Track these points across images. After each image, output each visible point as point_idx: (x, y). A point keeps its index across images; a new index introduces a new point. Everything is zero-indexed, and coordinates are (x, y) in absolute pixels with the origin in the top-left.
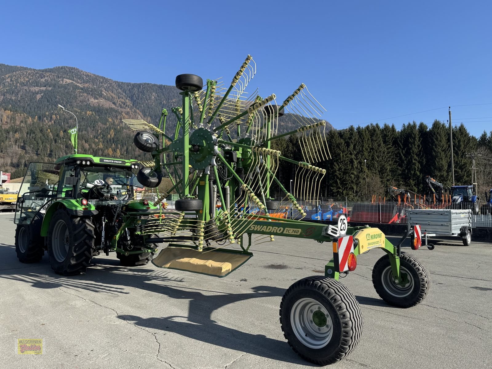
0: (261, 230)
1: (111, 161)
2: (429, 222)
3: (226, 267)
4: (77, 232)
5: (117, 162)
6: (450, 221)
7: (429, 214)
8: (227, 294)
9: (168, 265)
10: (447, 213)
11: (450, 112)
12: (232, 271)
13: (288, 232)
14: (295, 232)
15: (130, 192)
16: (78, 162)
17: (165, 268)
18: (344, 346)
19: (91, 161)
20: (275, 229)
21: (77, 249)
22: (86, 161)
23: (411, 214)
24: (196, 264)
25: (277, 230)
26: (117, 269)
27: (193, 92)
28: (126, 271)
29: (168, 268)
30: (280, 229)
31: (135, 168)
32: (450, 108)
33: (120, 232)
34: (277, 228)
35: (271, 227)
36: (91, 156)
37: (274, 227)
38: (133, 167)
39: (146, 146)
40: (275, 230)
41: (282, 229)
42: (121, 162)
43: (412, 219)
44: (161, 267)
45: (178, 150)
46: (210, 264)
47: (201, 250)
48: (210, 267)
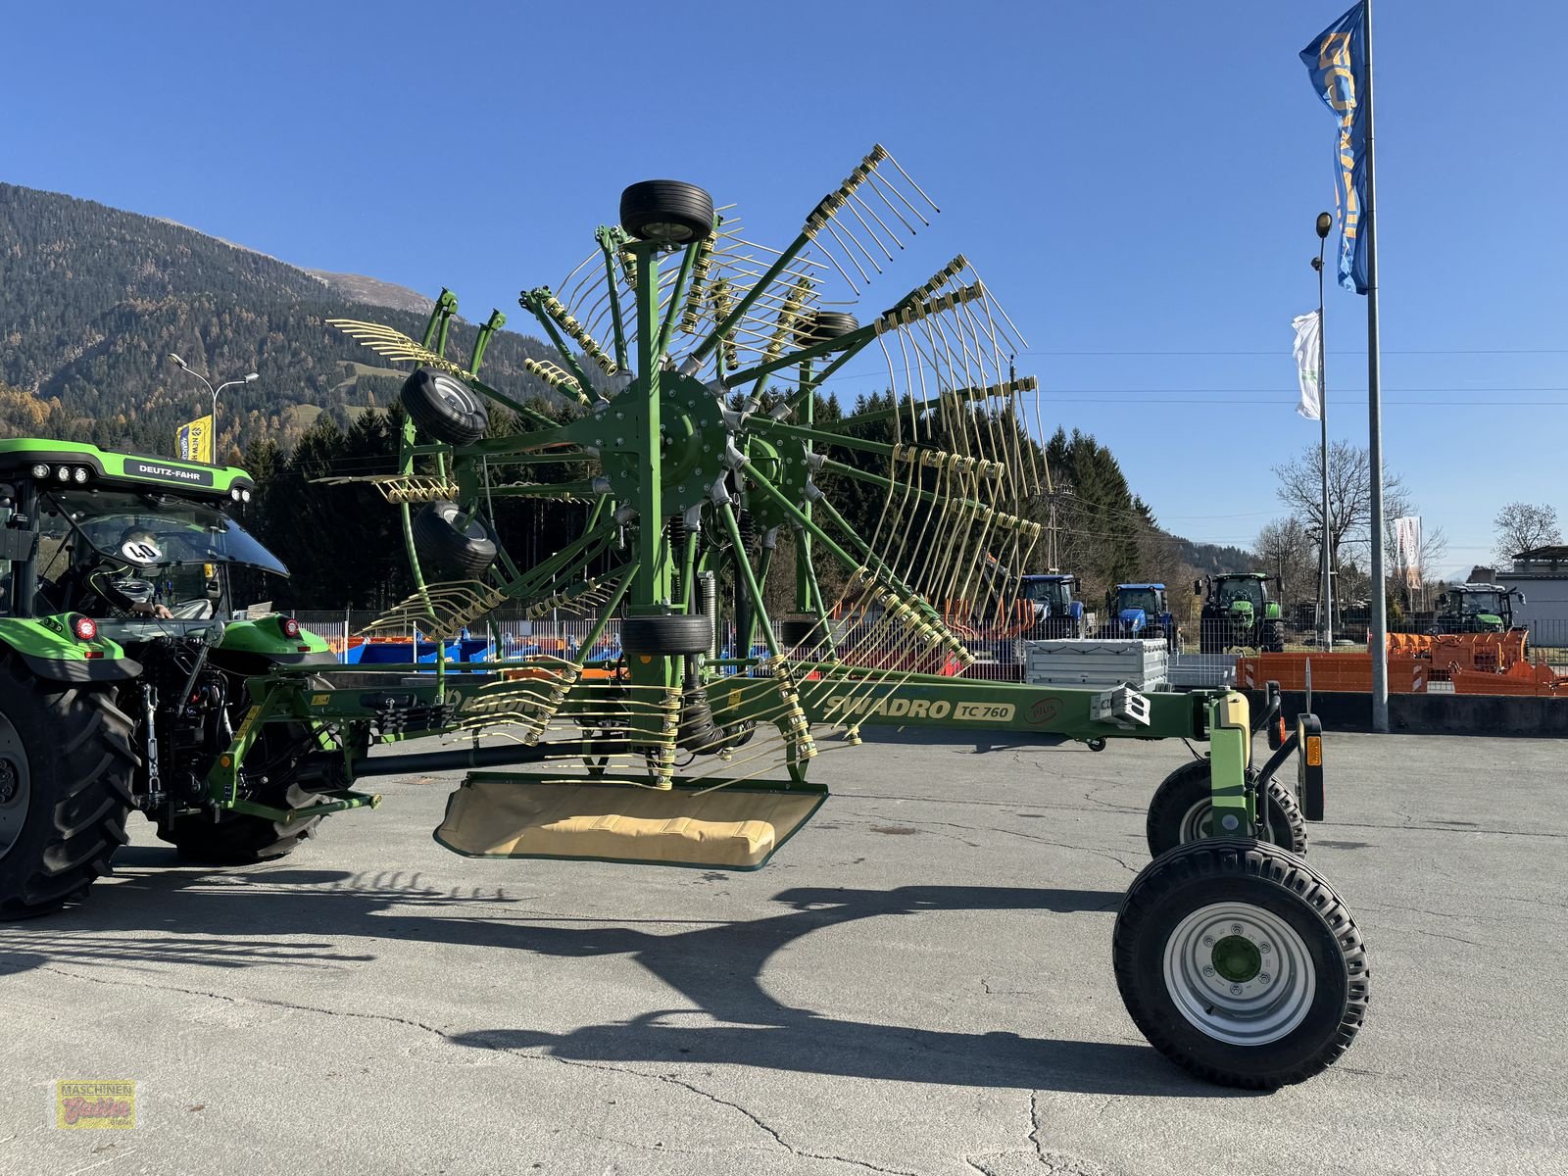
0: (869, 713)
1: (163, 470)
2: (1086, 674)
3: (760, 834)
4: (71, 746)
5: (183, 475)
6: (1141, 671)
7: (1084, 653)
8: (721, 925)
9: (510, 847)
10: (1132, 650)
12: (778, 846)
13: (970, 713)
14: (994, 712)
15: (216, 589)
16: (40, 472)
17: (496, 856)
18: (1351, 1025)
19: (91, 468)
20: (920, 706)
21: (74, 814)
22: (72, 468)
23: (1034, 653)
24: (634, 835)
25: (928, 710)
26: (191, 879)
27: (679, 245)
28: (230, 881)
29: (512, 856)
30: (940, 707)
31: (241, 499)
33: (244, 739)
34: (927, 703)
35: (906, 703)
36: (91, 449)
37: (916, 702)
38: (235, 495)
39: (457, 423)
40: (918, 709)
41: (947, 706)
42: (196, 476)
43: (1037, 667)
44: (481, 855)
45: (617, 445)
46: (694, 830)
47: (668, 786)
48: (696, 841)
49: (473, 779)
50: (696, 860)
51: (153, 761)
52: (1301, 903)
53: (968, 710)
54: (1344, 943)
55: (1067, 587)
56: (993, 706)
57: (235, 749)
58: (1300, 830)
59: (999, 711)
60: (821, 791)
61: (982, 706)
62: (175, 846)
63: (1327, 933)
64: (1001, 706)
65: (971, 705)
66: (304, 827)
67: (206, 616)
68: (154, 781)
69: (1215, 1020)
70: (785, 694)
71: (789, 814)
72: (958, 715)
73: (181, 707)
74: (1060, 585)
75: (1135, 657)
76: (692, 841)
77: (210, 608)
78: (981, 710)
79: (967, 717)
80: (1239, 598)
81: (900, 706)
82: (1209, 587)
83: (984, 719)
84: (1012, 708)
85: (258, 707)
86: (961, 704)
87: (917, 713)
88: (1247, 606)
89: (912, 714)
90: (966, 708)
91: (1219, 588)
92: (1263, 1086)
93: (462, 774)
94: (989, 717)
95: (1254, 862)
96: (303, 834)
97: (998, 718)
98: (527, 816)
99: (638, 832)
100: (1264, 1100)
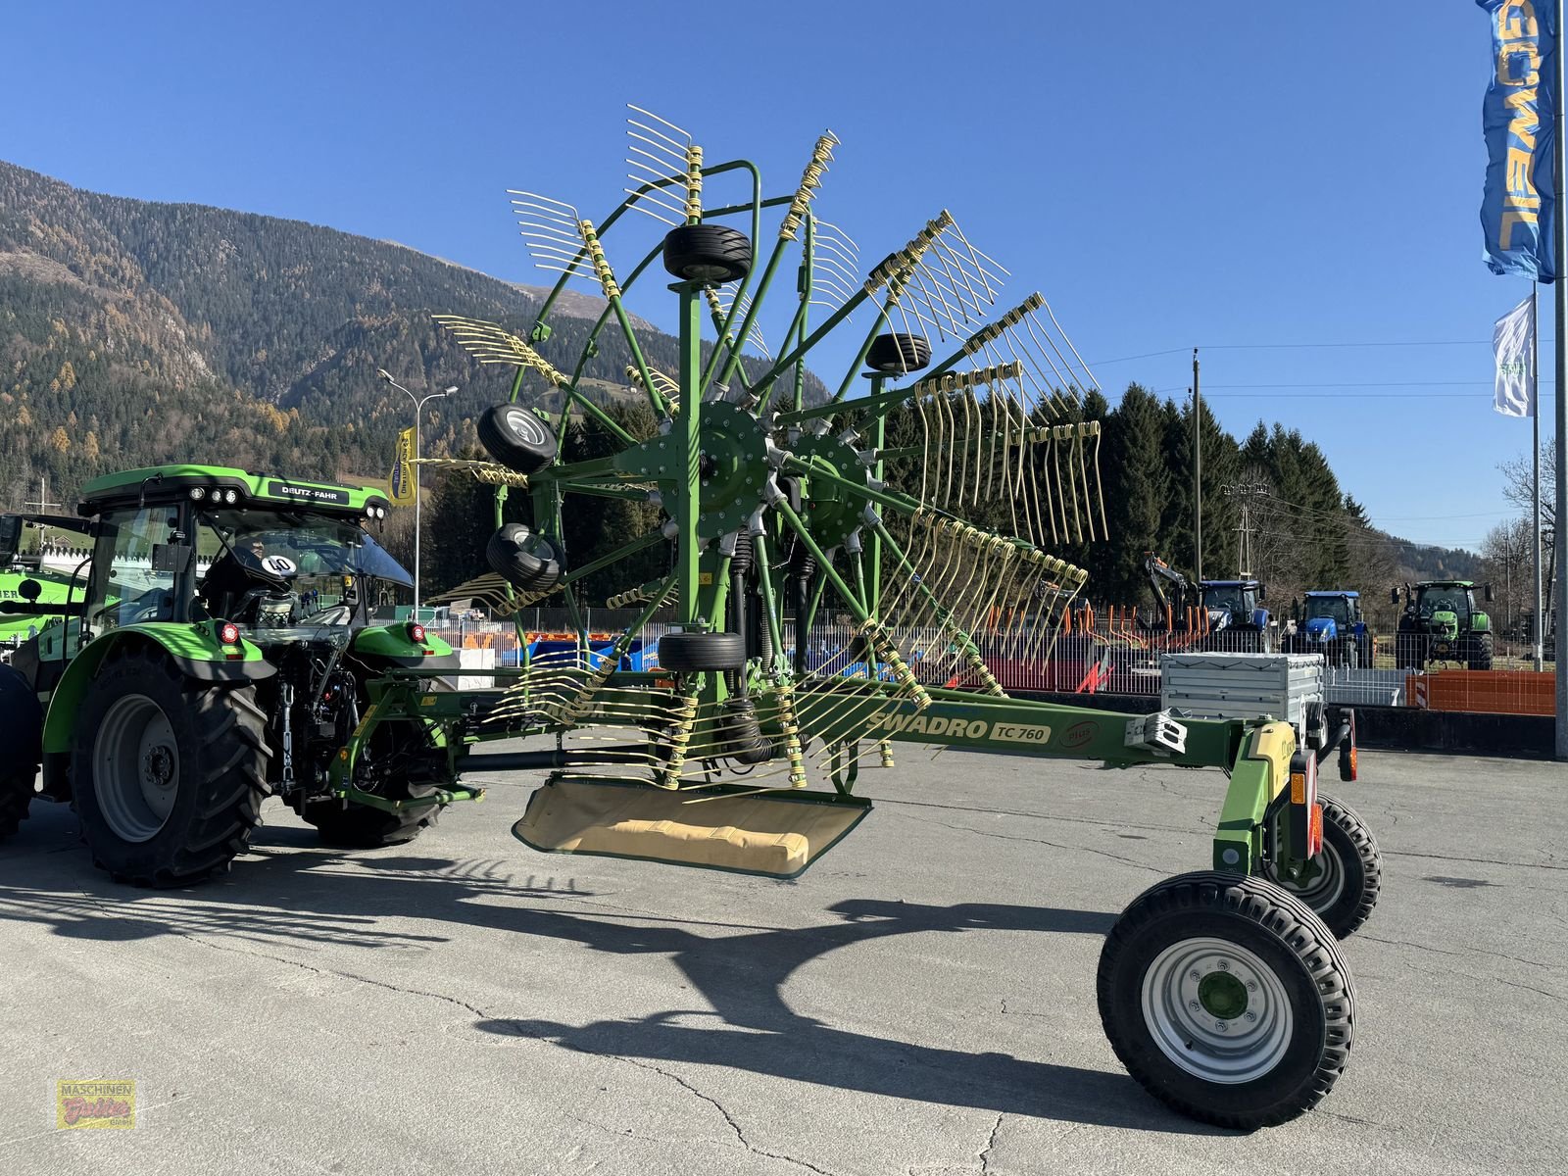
0: (910, 730)
1: (303, 491)
3: (797, 846)
4: (212, 737)
5: (322, 495)
6: (1285, 689)
7: (1224, 668)
9: (575, 844)
10: (1276, 666)
11: (1196, 364)
12: (815, 857)
13: (1006, 734)
14: (1030, 734)
15: (354, 597)
16: (197, 494)
17: (564, 851)
18: (1330, 1071)
19: (239, 490)
20: (958, 725)
21: (213, 798)
22: (224, 491)
23: (1170, 667)
24: (684, 838)
25: (965, 729)
29: (576, 852)
30: (978, 728)
31: (376, 516)
32: (1196, 351)
33: (361, 734)
34: (964, 723)
35: (944, 721)
36: (241, 474)
37: (955, 721)
38: (370, 512)
39: (526, 451)
40: (957, 729)
41: (984, 726)
42: (334, 496)
43: (1173, 681)
44: (551, 850)
45: (660, 472)
46: (738, 838)
48: (739, 847)
49: (556, 778)
50: (740, 866)
51: (287, 752)
52: (1278, 942)
53: (1004, 731)
54: (1323, 986)
55: (1251, 593)
56: (1029, 727)
57: (351, 745)
58: (1372, 865)
59: (1035, 733)
60: (865, 805)
61: (1018, 727)
62: (316, 828)
63: (1305, 975)
64: (1037, 728)
65: (1008, 726)
66: (424, 816)
67: (343, 622)
68: (288, 771)
69: (1194, 1055)
71: (830, 826)
72: (994, 736)
73: (315, 704)
74: (1243, 591)
75: (1278, 674)
76: (736, 847)
77: (347, 615)
78: (1016, 733)
79: (1003, 738)
80: (1443, 608)
81: (939, 725)
82: (1408, 596)
83: (1020, 740)
84: (1047, 730)
85: (375, 706)
86: (998, 725)
87: (955, 732)
88: (1450, 617)
89: (949, 733)
90: (1002, 729)
91: (1420, 598)
92: (1241, 1126)
93: (547, 772)
94: (1024, 739)
95: (1233, 898)
96: (424, 823)
97: (1033, 740)
98: (595, 815)
99: (689, 836)
100: (1237, 1141)
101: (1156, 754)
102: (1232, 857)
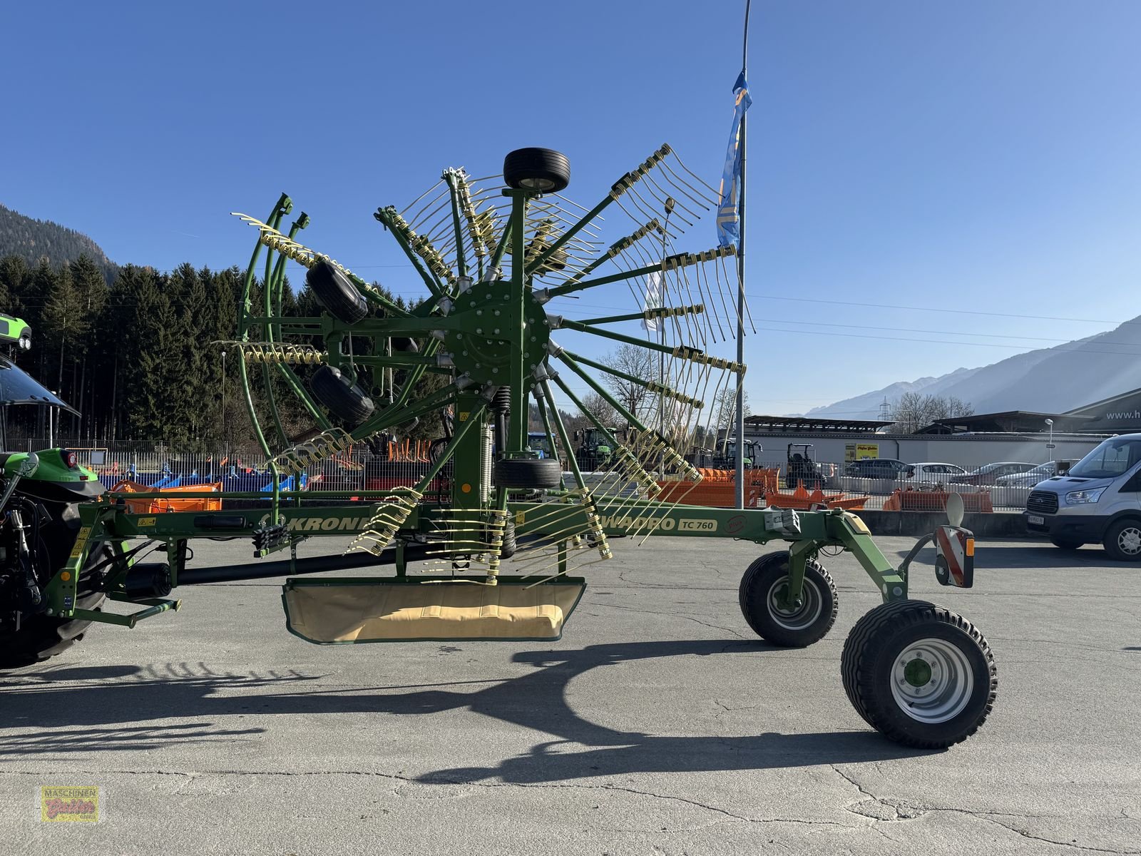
3: (557, 615)
9: (355, 634)
12: (565, 621)
13: (689, 526)
14: (704, 526)
17: (343, 642)
20: (655, 522)
24: (460, 620)
25: (660, 524)
29: (357, 642)
30: (669, 523)
31: (25, 347)
33: (81, 556)
38: (21, 343)
41: (672, 521)
44: (331, 642)
46: (506, 614)
47: (495, 582)
48: (509, 621)
49: (291, 584)
50: (510, 635)
53: (687, 524)
54: (988, 658)
56: (703, 521)
57: (74, 566)
59: (707, 525)
60: (580, 581)
61: (696, 521)
63: (980, 653)
64: (708, 521)
65: (689, 521)
69: (915, 710)
70: (591, 514)
71: (567, 599)
72: (681, 528)
76: (506, 622)
78: (695, 525)
79: (688, 528)
80: (601, 444)
81: (641, 522)
82: (583, 436)
83: (698, 530)
84: (715, 523)
85: (89, 529)
86: (682, 521)
87: (654, 526)
88: (607, 449)
90: (685, 523)
91: (589, 437)
93: (282, 580)
94: (702, 528)
95: (940, 614)
97: (708, 528)
98: (364, 612)
99: (462, 618)
101: (784, 534)
102: (898, 591)
